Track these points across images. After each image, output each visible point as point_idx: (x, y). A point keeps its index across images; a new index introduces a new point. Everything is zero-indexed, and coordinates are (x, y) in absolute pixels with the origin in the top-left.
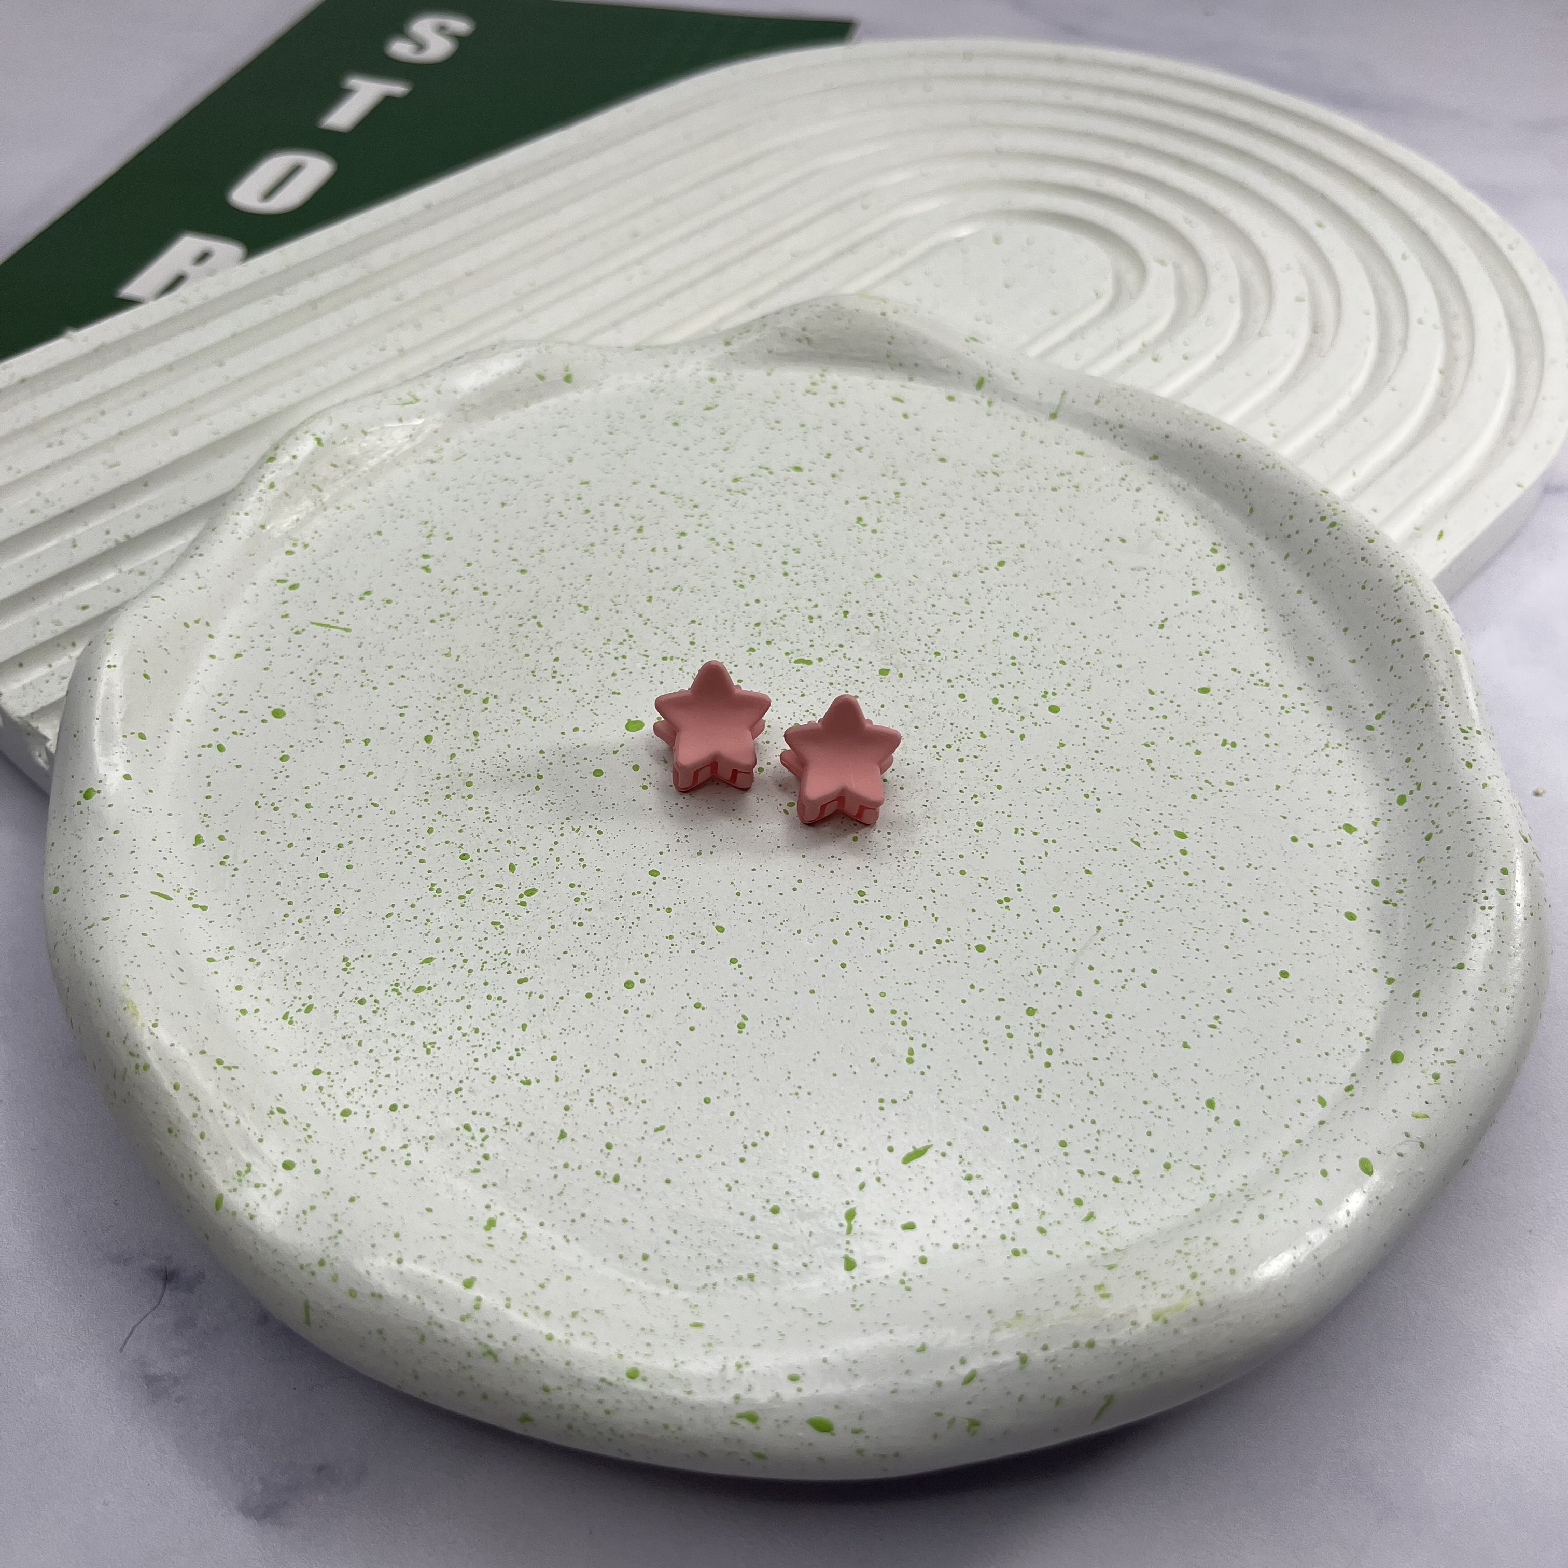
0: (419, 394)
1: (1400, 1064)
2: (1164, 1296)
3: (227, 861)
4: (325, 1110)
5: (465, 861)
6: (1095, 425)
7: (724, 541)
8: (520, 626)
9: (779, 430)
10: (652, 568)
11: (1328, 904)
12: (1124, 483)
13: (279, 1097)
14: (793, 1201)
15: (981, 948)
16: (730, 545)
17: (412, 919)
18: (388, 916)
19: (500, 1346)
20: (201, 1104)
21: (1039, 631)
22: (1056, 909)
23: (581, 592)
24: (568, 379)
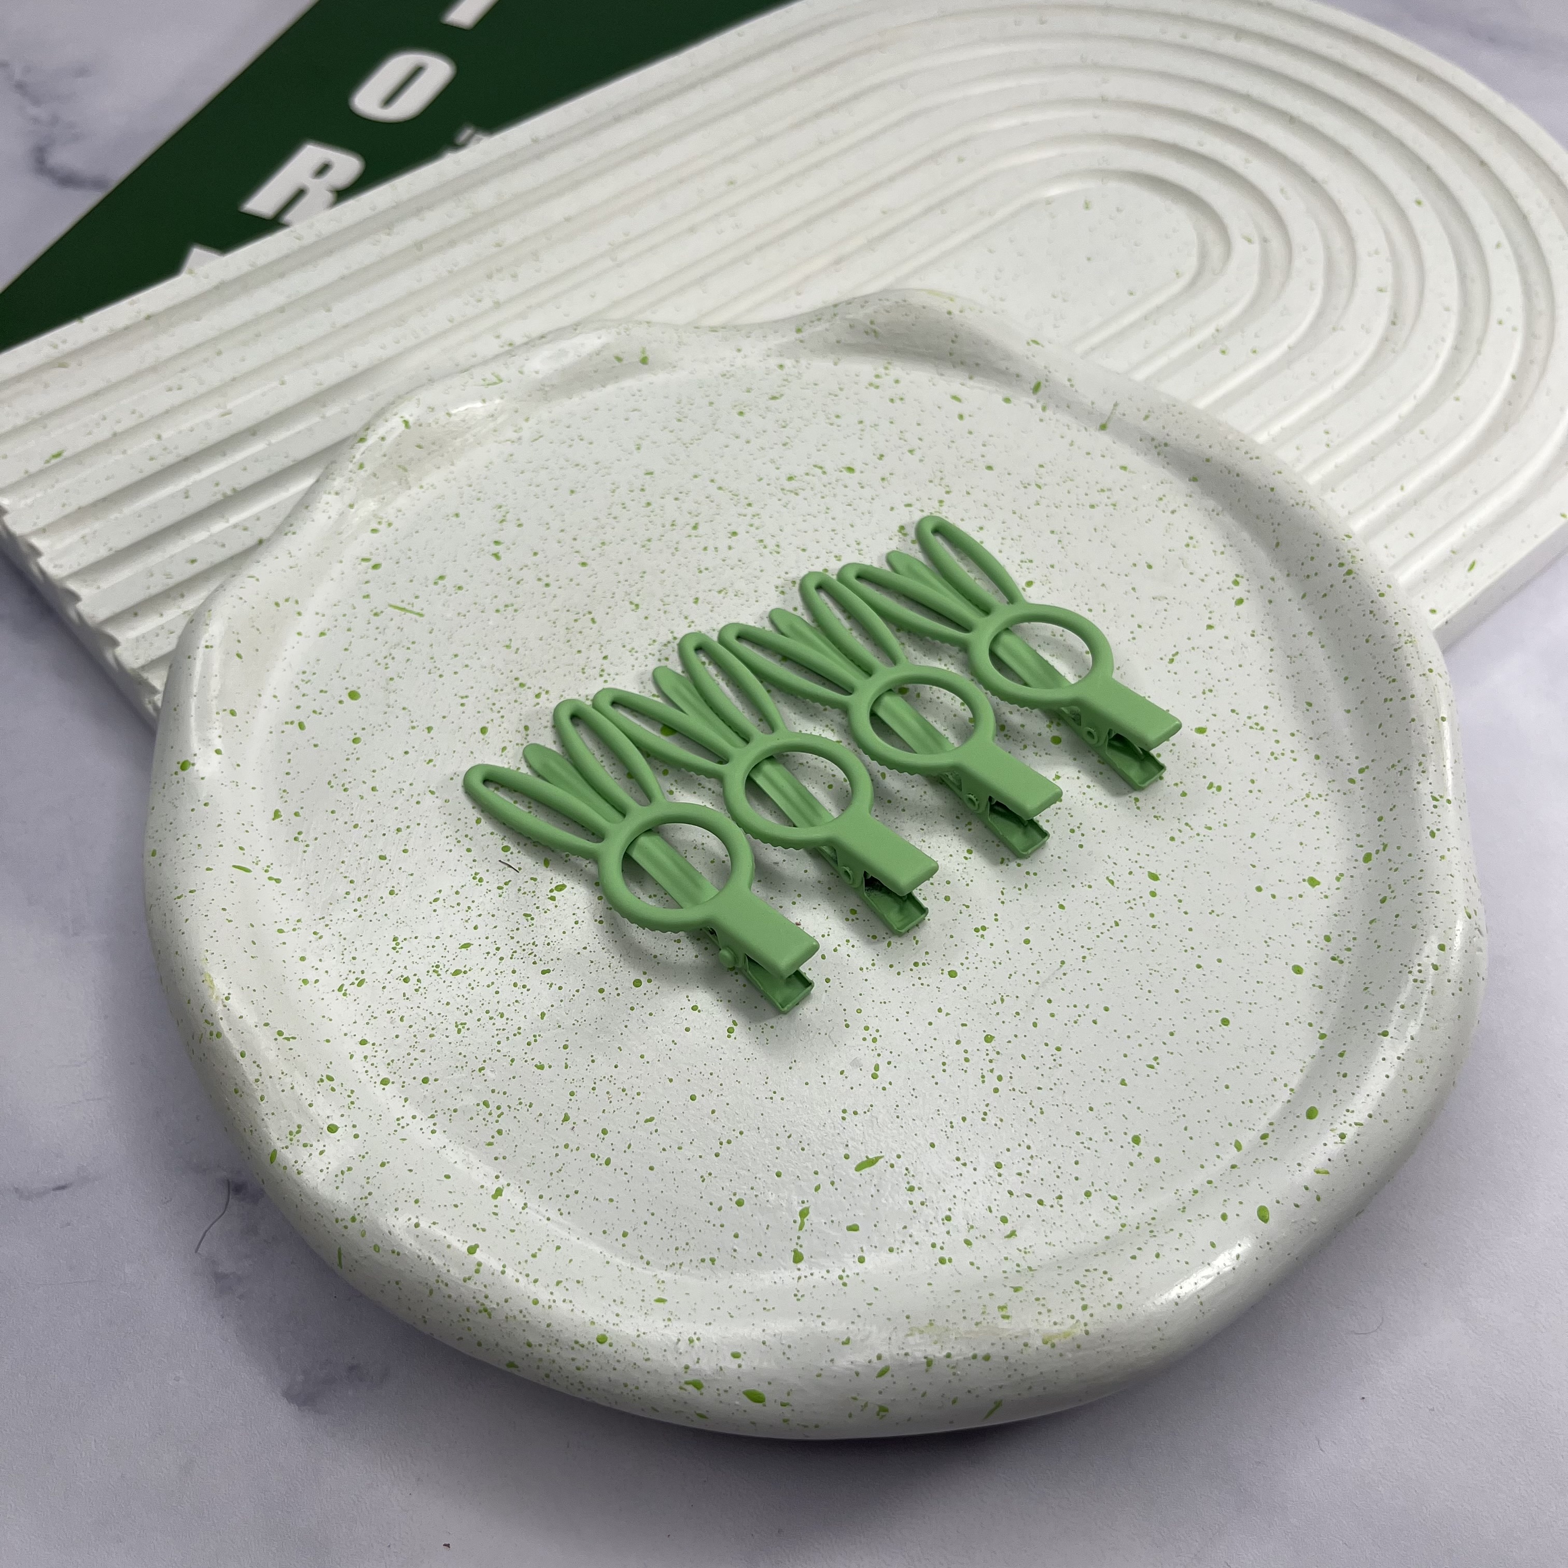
0: (503, 373)
1: (1313, 1120)
2: (1055, 1324)
3: (301, 837)
4: (368, 1078)
5: (506, 853)
6: (1141, 440)
7: (771, 543)
8: (576, 620)
9: (838, 426)
10: (702, 569)
11: (1278, 956)
12: (1161, 504)
13: (329, 1065)
14: (756, 1196)
15: (953, 974)
16: (776, 549)
17: (455, 905)
18: (436, 900)
19: (495, 1306)
20: (263, 1070)
22: (1027, 942)
23: (635, 589)
24: (644, 361)
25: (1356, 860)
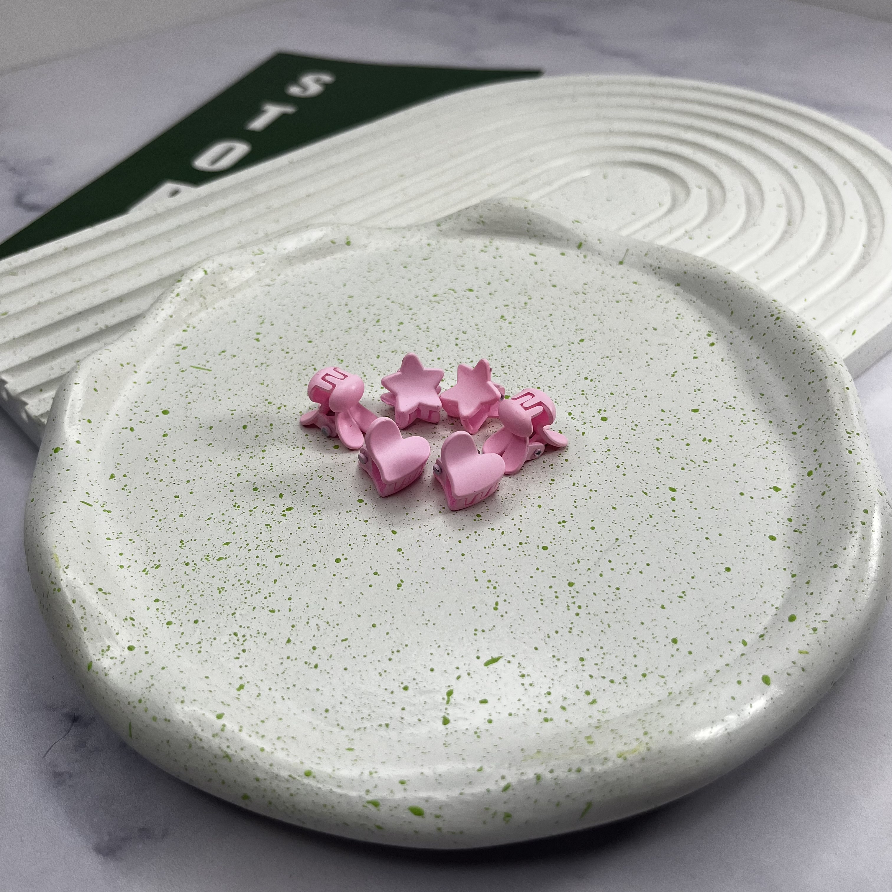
0: (265, 249)
1: (793, 622)
2: (625, 744)
3: (126, 488)
4: (158, 621)
5: (255, 492)
6: (644, 267)
7: (423, 327)
8: (304, 369)
9: (463, 270)
10: (382, 341)
11: (759, 531)
12: (660, 299)
13: (132, 612)
14: (417, 683)
15: (545, 548)
16: (427, 330)
17: (221, 521)
18: (208, 519)
19: (233, 752)
20: (86, 611)
21: (599, 377)
22: (593, 528)
23: (341, 353)
24: (348, 243)
25: (803, 476)
